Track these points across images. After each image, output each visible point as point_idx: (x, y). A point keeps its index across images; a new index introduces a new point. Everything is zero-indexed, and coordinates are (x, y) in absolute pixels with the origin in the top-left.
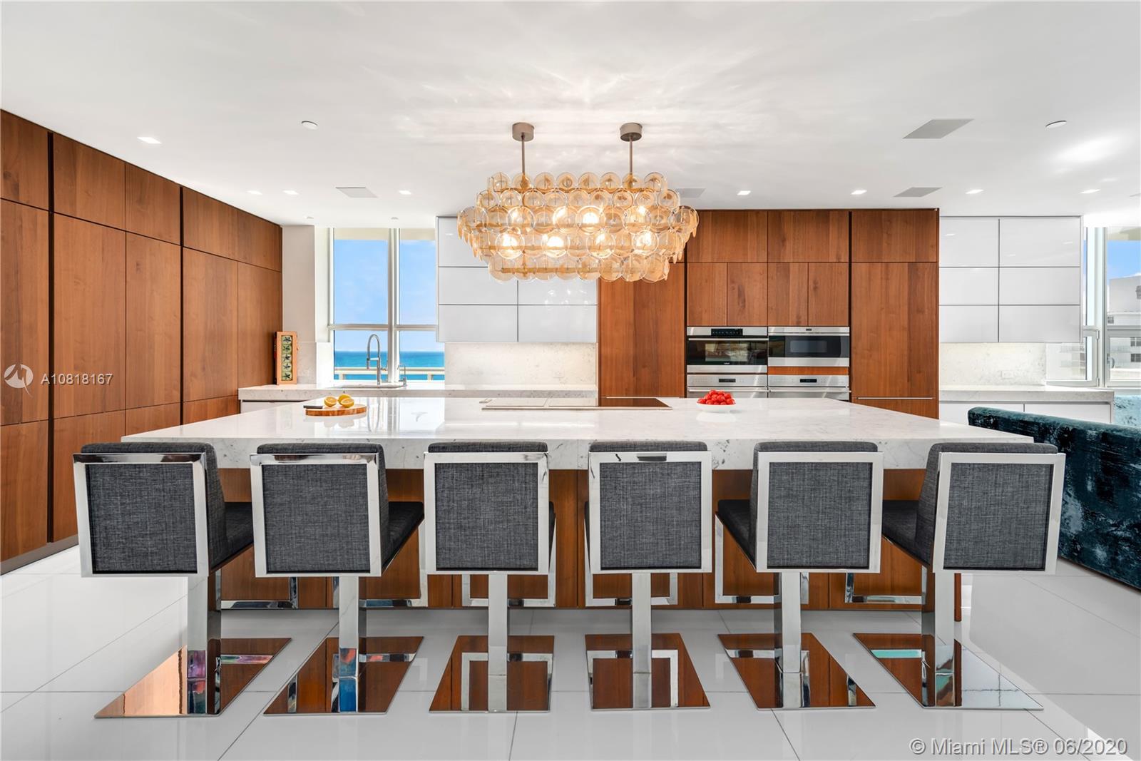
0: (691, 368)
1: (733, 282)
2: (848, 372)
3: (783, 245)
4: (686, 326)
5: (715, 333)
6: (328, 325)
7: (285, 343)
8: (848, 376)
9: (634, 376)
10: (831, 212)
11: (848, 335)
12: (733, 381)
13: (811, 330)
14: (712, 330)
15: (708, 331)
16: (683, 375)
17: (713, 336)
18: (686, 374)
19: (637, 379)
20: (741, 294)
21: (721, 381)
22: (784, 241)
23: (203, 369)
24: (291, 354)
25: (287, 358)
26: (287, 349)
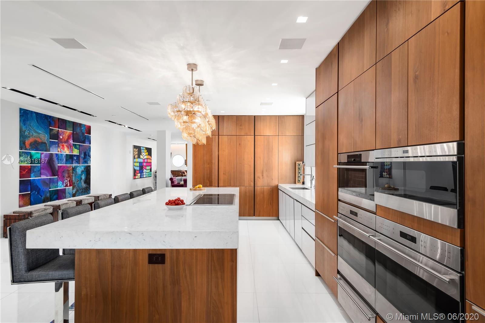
4: (338, 154)
7: (299, 166)
14: (348, 156)
18: (338, 200)
23: (263, 176)
24: (301, 171)
25: (299, 173)
26: (299, 169)
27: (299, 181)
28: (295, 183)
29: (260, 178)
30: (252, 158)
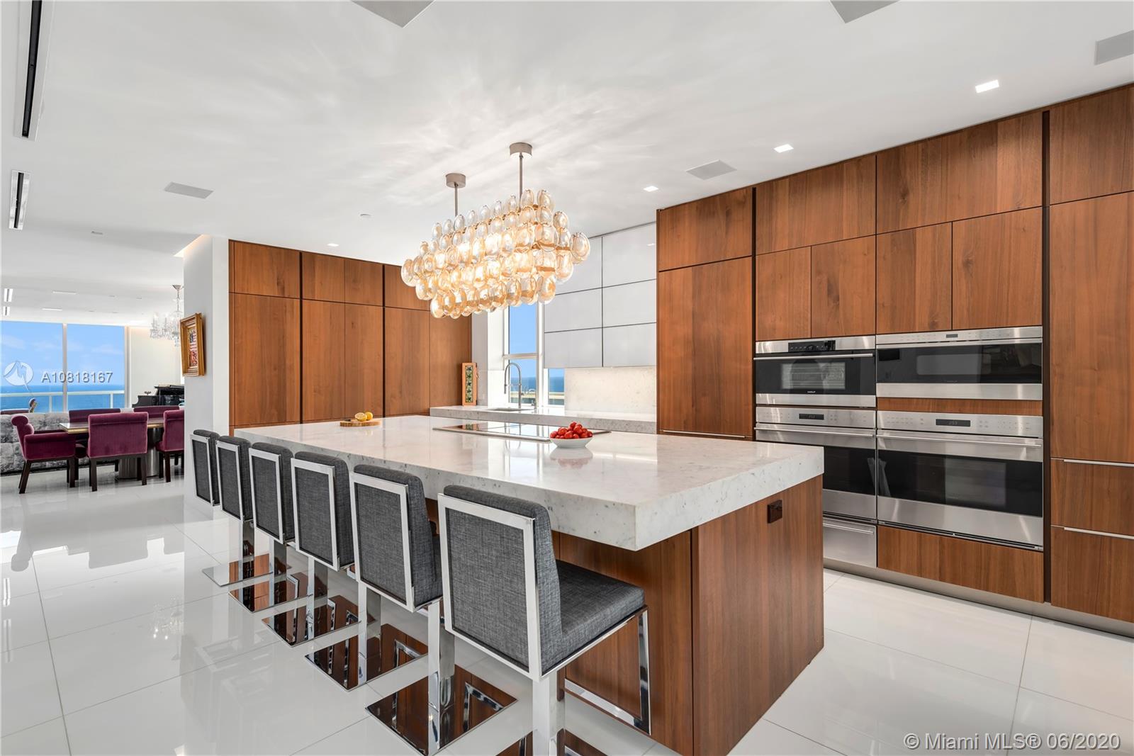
0: (761, 398)
1: (819, 273)
2: (1041, 411)
3: (904, 202)
4: (754, 341)
5: (793, 349)
6: (503, 355)
7: (468, 371)
8: (1042, 417)
9: (693, 406)
10: (1000, 124)
11: (1040, 341)
12: (821, 417)
13: (956, 336)
14: (789, 344)
15: (783, 346)
16: (751, 407)
17: (790, 353)
18: (755, 405)
19: (696, 410)
20: (832, 291)
21: (802, 416)
22: (905, 194)
23: (401, 392)
24: (472, 380)
25: (469, 384)
26: (469, 377)
27: (470, 399)
28: (461, 404)
29: (395, 398)
30: (379, 355)
